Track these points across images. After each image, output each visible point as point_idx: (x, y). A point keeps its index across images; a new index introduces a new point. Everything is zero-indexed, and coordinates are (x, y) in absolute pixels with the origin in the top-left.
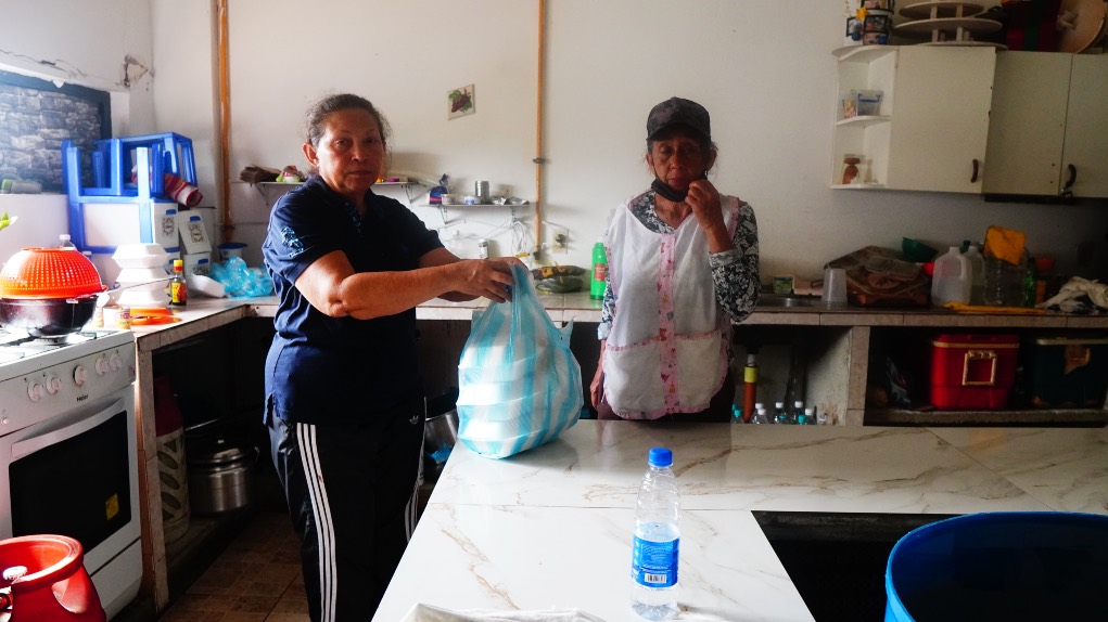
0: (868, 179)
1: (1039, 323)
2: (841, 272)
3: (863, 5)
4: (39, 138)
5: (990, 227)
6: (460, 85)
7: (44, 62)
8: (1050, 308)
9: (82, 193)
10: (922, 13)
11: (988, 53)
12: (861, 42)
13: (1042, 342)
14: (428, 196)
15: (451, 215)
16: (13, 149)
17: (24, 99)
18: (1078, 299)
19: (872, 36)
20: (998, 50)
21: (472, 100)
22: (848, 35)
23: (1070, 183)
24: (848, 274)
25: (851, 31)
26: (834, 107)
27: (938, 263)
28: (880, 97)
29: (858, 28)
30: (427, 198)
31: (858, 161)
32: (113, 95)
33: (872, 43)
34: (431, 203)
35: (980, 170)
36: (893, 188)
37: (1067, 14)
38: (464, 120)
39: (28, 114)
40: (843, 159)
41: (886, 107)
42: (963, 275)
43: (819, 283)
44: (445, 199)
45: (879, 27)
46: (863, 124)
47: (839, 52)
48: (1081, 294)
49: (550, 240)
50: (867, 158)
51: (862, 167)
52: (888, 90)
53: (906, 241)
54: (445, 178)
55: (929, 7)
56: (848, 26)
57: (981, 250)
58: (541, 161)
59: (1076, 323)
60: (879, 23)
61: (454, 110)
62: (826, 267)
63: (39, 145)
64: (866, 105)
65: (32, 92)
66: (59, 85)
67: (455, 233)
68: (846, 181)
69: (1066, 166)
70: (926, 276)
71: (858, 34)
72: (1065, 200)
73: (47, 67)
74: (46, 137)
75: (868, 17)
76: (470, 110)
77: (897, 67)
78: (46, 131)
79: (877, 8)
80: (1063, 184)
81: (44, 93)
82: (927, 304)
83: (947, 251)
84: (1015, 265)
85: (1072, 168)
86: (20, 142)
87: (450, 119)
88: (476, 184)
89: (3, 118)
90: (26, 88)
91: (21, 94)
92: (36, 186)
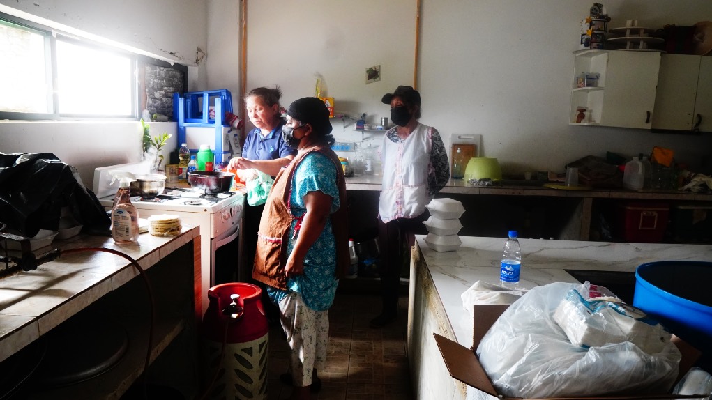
0: (590, 120)
1: (679, 197)
2: (576, 169)
3: (590, 28)
4: (163, 92)
5: (656, 147)
6: (371, 65)
7: (171, 53)
8: (685, 190)
9: (185, 122)
10: (622, 33)
11: (656, 56)
12: (589, 48)
13: (681, 208)
14: (356, 125)
15: (366, 135)
16: (155, 98)
17: (159, 72)
18: (701, 185)
19: (595, 44)
20: (662, 54)
21: (379, 74)
22: (582, 43)
23: (698, 124)
24: (579, 170)
25: (584, 41)
26: (572, 81)
27: (627, 165)
28: (598, 77)
29: (587, 40)
30: (355, 126)
31: (585, 110)
32: (189, 68)
33: (595, 48)
34: (357, 128)
35: (651, 117)
36: (604, 125)
37: (699, 34)
38: (374, 84)
39: (160, 80)
40: (576, 109)
41: (601, 83)
42: (641, 171)
43: (563, 175)
44: (366, 127)
45: (599, 40)
46: (588, 91)
47: (575, 52)
48: (702, 183)
50: (589, 109)
51: (587, 114)
52: (603, 73)
53: (609, 153)
54: (364, 115)
55: (626, 30)
56: (582, 39)
57: (649, 159)
59: (699, 198)
60: (599, 38)
61: (369, 79)
62: (566, 167)
63: (164, 96)
64: (591, 81)
65: (162, 68)
66: (172, 64)
67: (369, 145)
68: (578, 121)
69: (696, 114)
70: (621, 173)
71: (587, 43)
72: (695, 133)
73: (172, 56)
74: (166, 91)
75: (593, 34)
76: (378, 79)
77: (608, 61)
78: (166, 88)
79: (598, 29)
80: (694, 125)
81: (166, 69)
82: (621, 187)
83: (632, 159)
84: (668, 167)
85: (699, 116)
86: (157, 95)
87: (367, 84)
88: (381, 119)
89: (152, 82)
90: (160, 66)
91: (158, 69)
92: (166, 118)
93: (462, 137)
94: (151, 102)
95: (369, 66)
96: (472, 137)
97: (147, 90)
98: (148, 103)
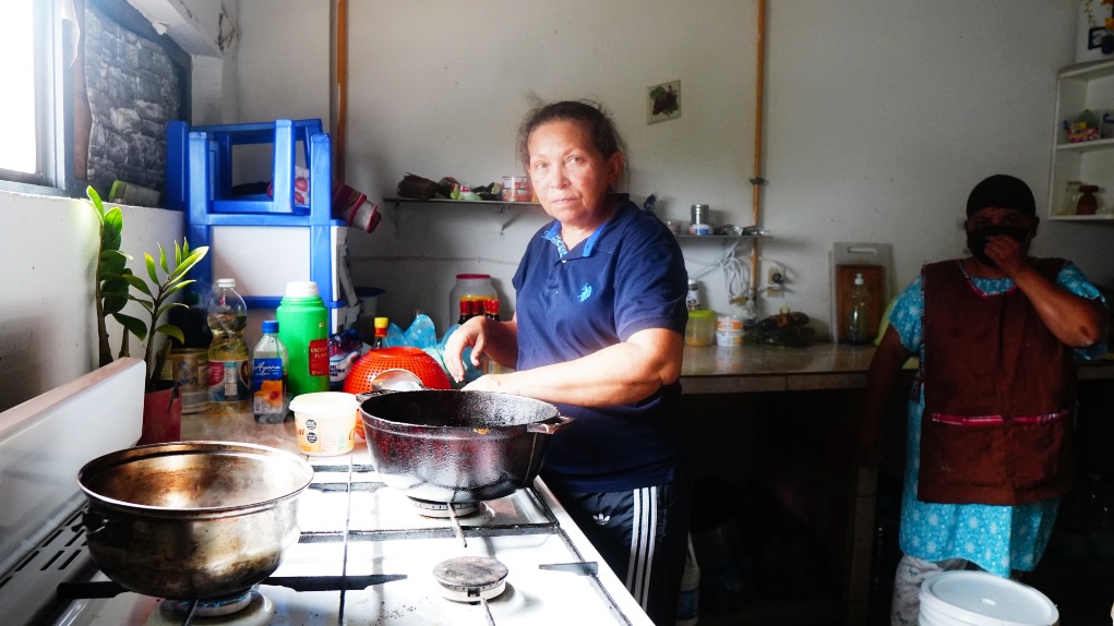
4: (134, 114)
6: (661, 79)
9: (211, 209)
16: (112, 129)
17: (123, 46)
21: (677, 100)
22: (1091, 47)
31: (1095, 189)
32: (195, 57)
38: (667, 126)
39: (127, 73)
46: (1081, 151)
49: (765, 282)
54: (652, 199)
56: (1090, 37)
58: (759, 182)
61: (655, 113)
63: (136, 126)
65: (132, 37)
66: (160, 31)
68: (1080, 212)
74: (141, 113)
76: (675, 113)
78: (141, 103)
81: (145, 42)
86: (119, 118)
87: (650, 123)
88: (693, 209)
89: (103, 73)
90: (126, 26)
91: (120, 37)
92: (153, 194)
93: (853, 250)
94: (101, 139)
95: (656, 82)
96: (873, 250)
97: (90, 94)
98: (95, 142)
